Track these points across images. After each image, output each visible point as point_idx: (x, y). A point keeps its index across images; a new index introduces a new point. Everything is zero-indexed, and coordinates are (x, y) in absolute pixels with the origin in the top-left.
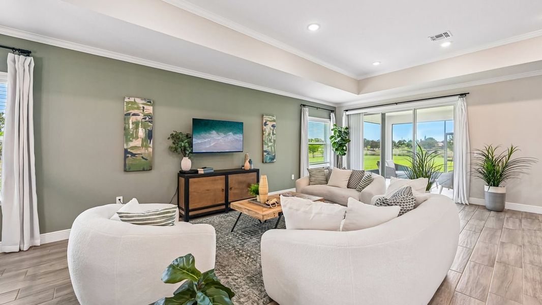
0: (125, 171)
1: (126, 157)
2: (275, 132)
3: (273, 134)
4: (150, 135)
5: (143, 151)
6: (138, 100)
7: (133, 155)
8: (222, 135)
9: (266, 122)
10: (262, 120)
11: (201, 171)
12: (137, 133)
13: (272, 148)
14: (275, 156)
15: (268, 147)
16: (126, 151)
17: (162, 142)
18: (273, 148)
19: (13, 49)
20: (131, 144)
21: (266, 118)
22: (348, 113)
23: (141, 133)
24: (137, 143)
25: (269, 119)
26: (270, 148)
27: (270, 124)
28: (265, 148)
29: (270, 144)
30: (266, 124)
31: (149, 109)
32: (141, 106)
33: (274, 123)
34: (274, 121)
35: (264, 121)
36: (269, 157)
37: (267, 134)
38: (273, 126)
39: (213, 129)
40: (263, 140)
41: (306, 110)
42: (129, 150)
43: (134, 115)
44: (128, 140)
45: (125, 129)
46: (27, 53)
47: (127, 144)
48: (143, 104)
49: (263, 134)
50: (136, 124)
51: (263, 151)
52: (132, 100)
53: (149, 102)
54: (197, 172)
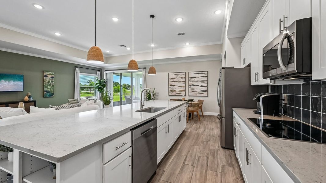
2: (53, 81)
3: (52, 81)
8: (7, 82)
10: (43, 74)
13: (51, 90)
14: (53, 94)
15: (48, 89)
18: (52, 89)
21: (46, 73)
22: (106, 72)
25: (48, 73)
26: (49, 90)
27: (49, 77)
28: (46, 89)
29: (49, 87)
30: (46, 76)
34: (53, 74)
35: (45, 75)
36: (48, 94)
37: (47, 81)
38: (52, 77)
39: (3, 79)
40: (44, 85)
41: (78, 70)
49: (44, 82)
51: (44, 91)
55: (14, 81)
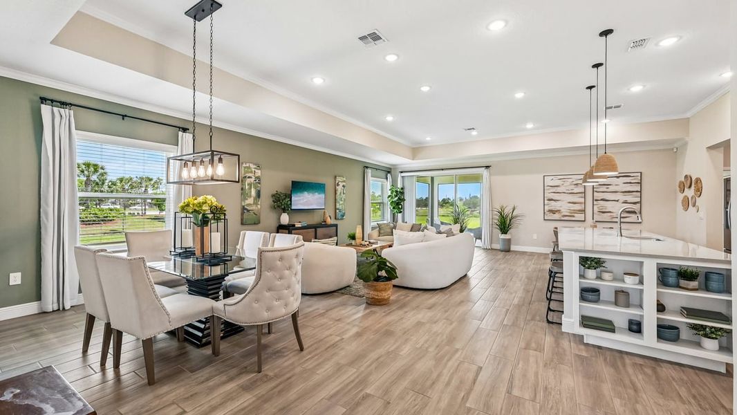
0: (242, 224)
1: (242, 214)
3: (344, 193)
4: (258, 195)
5: (254, 208)
6: (252, 166)
7: (248, 211)
8: (311, 194)
9: (338, 183)
10: (335, 180)
11: (298, 225)
12: (251, 192)
13: (342, 206)
14: (344, 213)
15: (340, 205)
16: (243, 208)
17: (266, 201)
19: (179, 128)
20: (247, 202)
21: (339, 179)
22: (403, 174)
23: (253, 192)
24: (250, 201)
27: (341, 184)
28: (338, 206)
29: (341, 202)
30: (338, 185)
31: (259, 173)
32: (253, 170)
33: (344, 184)
34: (344, 181)
36: (340, 214)
37: (339, 193)
38: (343, 186)
40: (336, 199)
41: (369, 171)
42: (246, 207)
43: (249, 177)
44: (245, 199)
45: (242, 189)
46: (185, 130)
47: (245, 202)
48: (255, 168)
49: (336, 194)
50: (250, 185)
51: (336, 209)
52: (248, 165)
53: (259, 167)
54: (295, 225)
55: (319, 194)
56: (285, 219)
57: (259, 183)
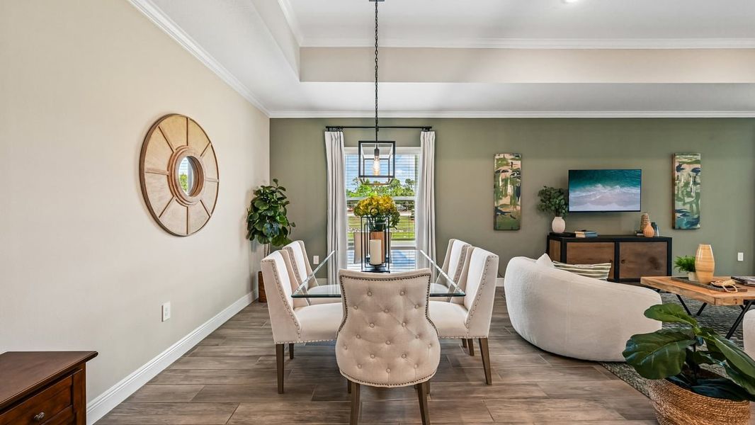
0: (495, 229)
1: (496, 216)
2: (698, 180)
3: (695, 183)
4: (518, 192)
5: (511, 209)
6: (507, 156)
7: (503, 213)
8: (609, 188)
9: (680, 165)
10: (673, 162)
11: (580, 235)
12: (506, 190)
13: (691, 207)
14: (698, 219)
15: (684, 204)
16: (496, 210)
17: (530, 199)
18: (694, 205)
19: (423, 128)
20: (501, 202)
21: (679, 159)
23: (510, 189)
24: (506, 200)
25: (686, 160)
26: (687, 207)
27: (688, 169)
28: (679, 205)
29: (688, 200)
30: (679, 169)
31: (518, 164)
32: (510, 161)
33: (698, 166)
34: (697, 162)
35: (677, 164)
36: (685, 220)
37: (682, 184)
38: (695, 170)
39: (599, 182)
40: (673, 194)
42: (499, 208)
43: (504, 171)
44: (498, 199)
45: (495, 187)
46: (428, 129)
47: (497, 203)
48: (512, 159)
49: (675, 185)
50: (505, 181)
51: (674, 211)
52: (502, 156)
53: (518, 156)
54: (574, 235)
55: (622, 187)
56: (559, 225)
57: (519, 178)
